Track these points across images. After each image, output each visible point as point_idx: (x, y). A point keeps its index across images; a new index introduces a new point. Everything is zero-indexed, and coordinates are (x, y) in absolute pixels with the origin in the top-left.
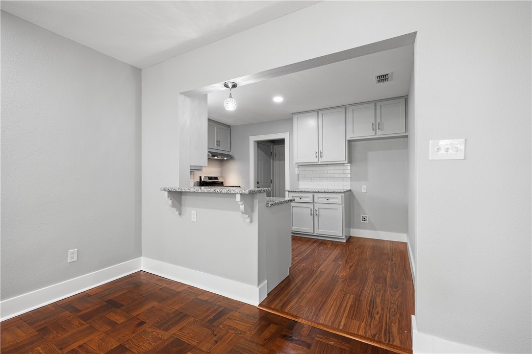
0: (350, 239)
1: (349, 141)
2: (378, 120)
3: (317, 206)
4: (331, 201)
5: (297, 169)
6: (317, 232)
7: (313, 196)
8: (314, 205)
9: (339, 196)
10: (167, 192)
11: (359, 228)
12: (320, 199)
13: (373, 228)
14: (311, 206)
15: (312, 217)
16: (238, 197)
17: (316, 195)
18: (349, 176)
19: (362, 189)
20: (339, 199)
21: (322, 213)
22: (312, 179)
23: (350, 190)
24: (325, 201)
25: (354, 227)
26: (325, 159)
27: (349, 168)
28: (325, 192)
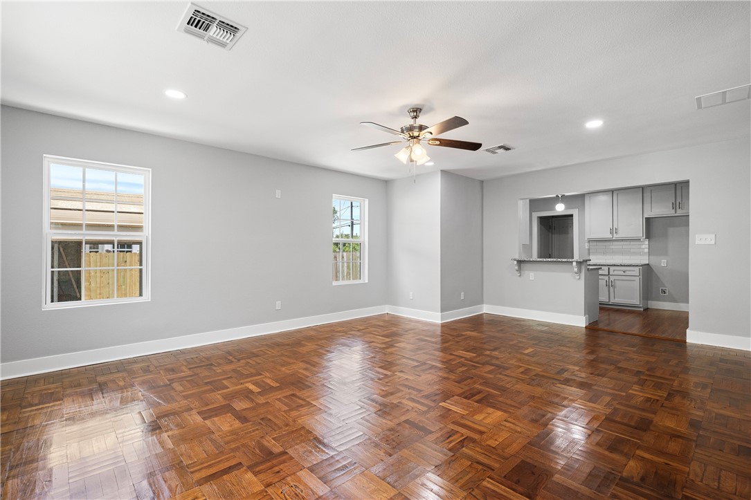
0: (646, 309)
1: (648, 220)
2: (679, 200)
3: (612, 278)
4: (627, 273)
5: (587, 244)
6: (612, 301)
7: (609, 269)
8: (609, 278)
9: (638, 268)
10: (516, 262)
11: (658, 300)
12: (615, 272)
13: (674, 300)
14: (607, 278)
15: (607, 288)
16: (574, 264)
17: (612, 268)
18: (647, 250)
19: (662, 262)
20: (636, 271)
21: (618, 283)
22: (605, 253)
23: (648, 264)
24: (622, 273)
25: (652, 300)
26: (620, 235)
27: (647, 243)
28: (621, 265)
